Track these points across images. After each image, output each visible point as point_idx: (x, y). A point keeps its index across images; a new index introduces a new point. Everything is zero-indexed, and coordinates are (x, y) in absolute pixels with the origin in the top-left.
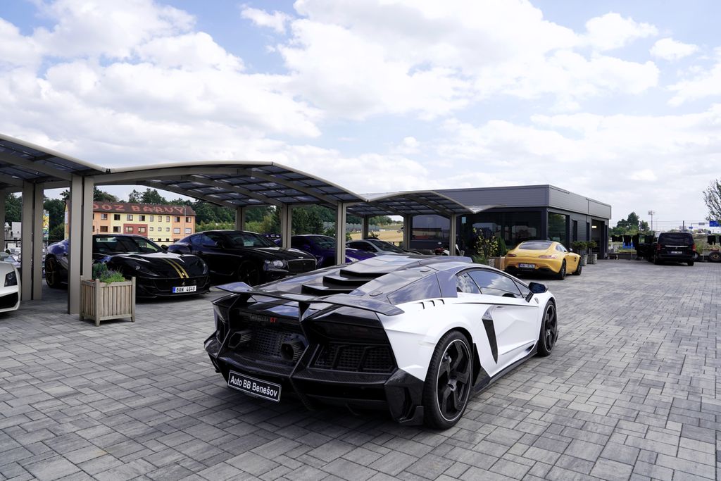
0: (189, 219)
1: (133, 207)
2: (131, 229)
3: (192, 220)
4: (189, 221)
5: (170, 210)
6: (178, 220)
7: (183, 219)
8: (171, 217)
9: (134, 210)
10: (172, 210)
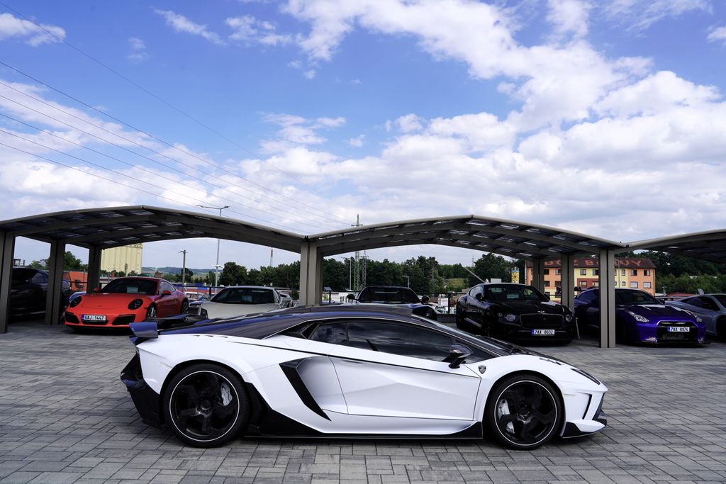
0: (648, 272)
1: (586, 261)
2: (584, 284)
3: (652, 273)
4: (648, 274)
5: (626, 263)
6: (635, 274)
7: (640, 273)
8: (627, 270)
9: (587, 264)
10: (628, 263)
